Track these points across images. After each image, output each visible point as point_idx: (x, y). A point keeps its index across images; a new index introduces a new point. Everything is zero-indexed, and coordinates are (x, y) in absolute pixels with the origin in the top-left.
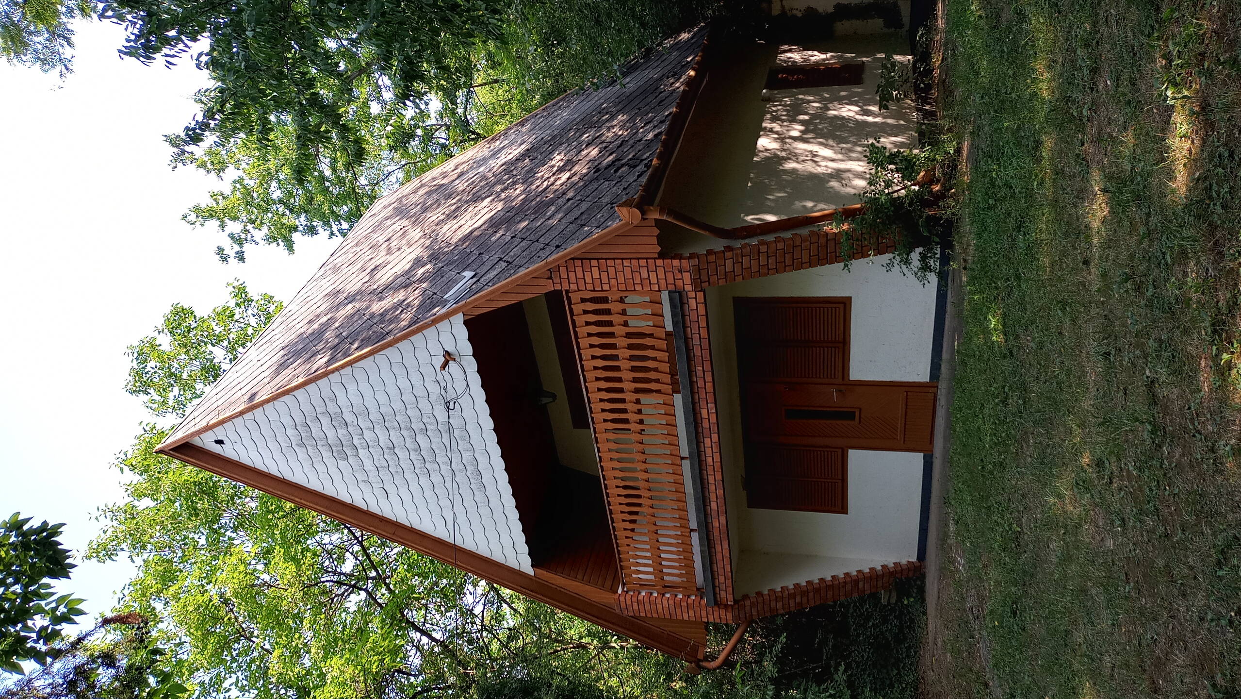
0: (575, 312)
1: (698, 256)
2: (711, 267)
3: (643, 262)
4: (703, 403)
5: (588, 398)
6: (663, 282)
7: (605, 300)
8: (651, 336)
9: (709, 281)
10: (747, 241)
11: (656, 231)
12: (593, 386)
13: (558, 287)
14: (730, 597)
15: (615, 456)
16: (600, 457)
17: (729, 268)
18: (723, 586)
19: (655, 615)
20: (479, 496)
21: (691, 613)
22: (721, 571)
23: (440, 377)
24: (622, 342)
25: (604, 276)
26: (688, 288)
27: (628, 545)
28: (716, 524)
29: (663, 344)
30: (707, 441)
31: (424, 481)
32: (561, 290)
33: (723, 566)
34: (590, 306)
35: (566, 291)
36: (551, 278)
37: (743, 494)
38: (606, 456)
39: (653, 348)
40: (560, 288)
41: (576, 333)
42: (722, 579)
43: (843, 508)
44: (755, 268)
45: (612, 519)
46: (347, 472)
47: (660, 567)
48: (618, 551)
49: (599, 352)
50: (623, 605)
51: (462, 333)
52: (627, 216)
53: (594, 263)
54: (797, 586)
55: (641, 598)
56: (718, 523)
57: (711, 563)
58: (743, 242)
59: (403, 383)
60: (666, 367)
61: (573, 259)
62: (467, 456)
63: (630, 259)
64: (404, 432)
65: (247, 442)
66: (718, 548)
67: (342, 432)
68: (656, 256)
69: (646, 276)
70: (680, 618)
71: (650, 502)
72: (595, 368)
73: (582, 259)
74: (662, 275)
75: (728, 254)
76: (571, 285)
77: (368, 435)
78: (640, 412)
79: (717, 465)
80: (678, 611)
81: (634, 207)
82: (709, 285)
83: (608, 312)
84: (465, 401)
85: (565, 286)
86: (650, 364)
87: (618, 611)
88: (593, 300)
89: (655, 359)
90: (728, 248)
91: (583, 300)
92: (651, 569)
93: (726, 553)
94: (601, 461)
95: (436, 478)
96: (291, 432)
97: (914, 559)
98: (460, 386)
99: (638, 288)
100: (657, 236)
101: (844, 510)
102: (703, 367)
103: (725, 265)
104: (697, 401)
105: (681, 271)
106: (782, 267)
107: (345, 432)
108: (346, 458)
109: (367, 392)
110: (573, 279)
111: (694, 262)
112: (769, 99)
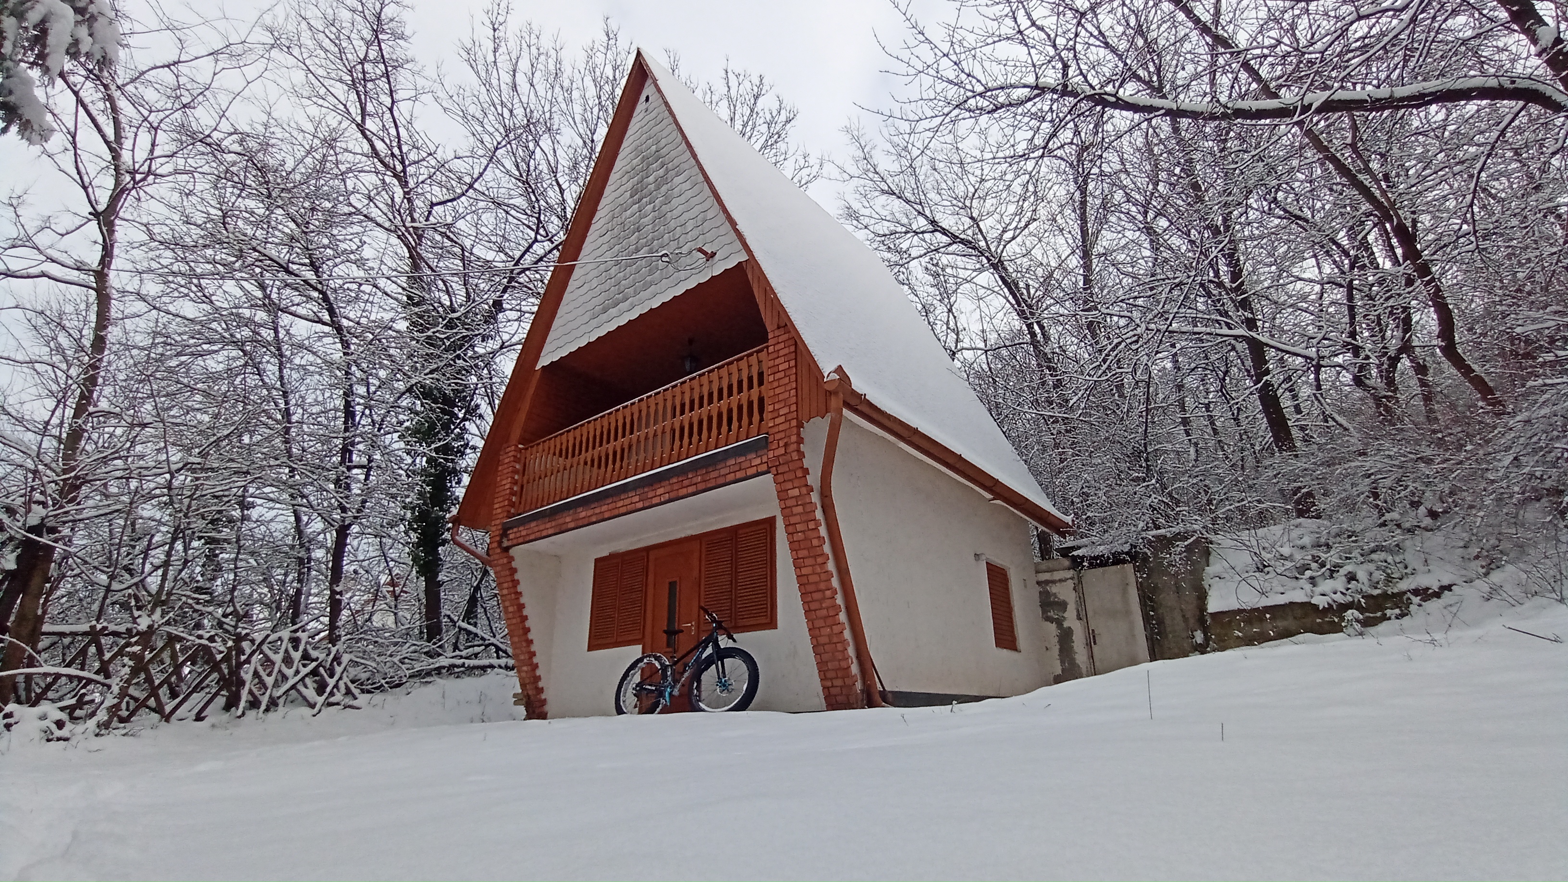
1: (801, 460)
2: (791, 476)
3: (794, 408)
4: (668, 488)
6: (776, 429)
7: (761, 383)
13: (770, 336)
14: (510, 543)
17: (792, 493)
18: (518, 534)
19: (499, 479)
20: (598, 309)
21: (499, 511)
23: (695, 252)
25: (782, 374)
26: (771, 455)
30: (636, 499)
31: (612, 261)
32: (768, 340)
33: (533, 532)
34: (755, 370)
35: (768, 345)
36: (779, 328)
37: (605, 554)
38: (628, 411)
40: (770, 339)
41: (730, 363)
42: (524, 533)
43: (592, 646)
44: (793, 520)
45: (576, 427)
46: (621, 200)
47: (537, 478)
50: (508, 449)
51: (731, 264)
53: (793, 363)
55: (513, 464)
56: (569, 521)
58: (819, 505)
59: (690, 225)
61: (796, 344)
62: (631, 291)
63: (797, 396)
64: (649, 237)
65: (646, 119)
66: (548, 525)
67: (652, 187)
68: (800, 419)
69: (781, 413)
70: (495, 501)
72: (701, 386)
73: (795, 352)
74: (781, 428)
75: (804, 491)
76: (773, 348)
77: (649, 208)
80: (501, 499)
82: (775, 476)
83: (750, 387)
85: (771, 342)
88: (760, 371)
90: (810, 490)
91: (760, 362)
92: (536, 471)
94: (624, 407)
95: (613, 271)
96: (653, 148)
98: (688, 270)
99: (771, 408)
104: (671, 482)
105: (786, 445)
106: (794, 546)
108: (632, 197)
109: (683, 199)
110: (777, 348)
111: (795, 456)
112: (976, 560)
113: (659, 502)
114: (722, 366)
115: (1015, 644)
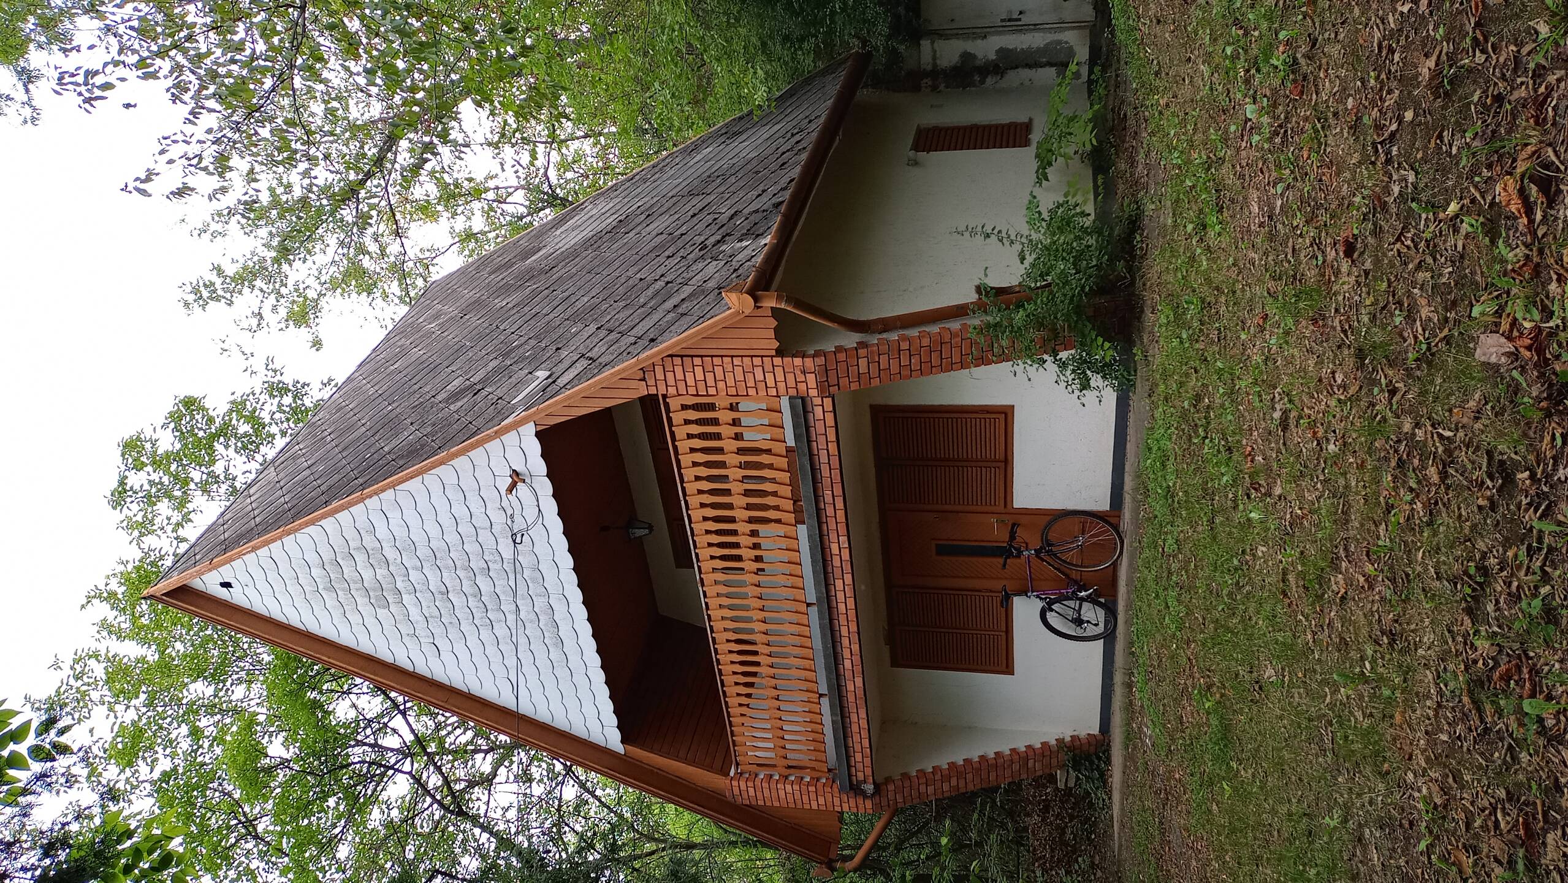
0: (675, 422)
1: (825, 354)
2: (842, 367)
3: (757, 361)
4: (833, 536)
5: (692, 529)
6: (781, 386)
7: (711, 407)
8: (768, 451)
9: (838, 385)
10: (885, 336)
11: (774, 323)
12: (697, 514)
13: (653, 391)
14: (870, 781)
15: (726, 601)
16: (706, 604)
17: (863, 369)
18: (860, 766)
19: (776, 804)
20: (554, 652)
21: (821, 801)
22: (858, 747)
23: (505, 503)
24: (732, 459)
25: (710, 376)
26: (813, 393)
27: (742, 715)
28: (850, 687)
29: (783, 462)
30: (839, 584)
31: (485, 634)
32: (657, 395)
33: (860, 740)
34: (693, 415)
35: (665, 396)
36: (644, 379)
37: (886, 651)
38: (713, 603)
39: (771, 467)
40: (655, 392)
41: (675, 448)
42: (859, 757)
43: (1007, 666)
44: (895, 368)
45: (722, 681)
46: (388, 623)
47: (781, 743)
48: (730, 722)
49: (703, 472)
50: (736, 791)
51: (534, 447)
52: (737, 303)
53: (697, 361)
54: (952, 765)
55: (758, 782)
56: (854, 685)
57: (845, 737)
58: (880, 337)
59: (460, 510)
60: (787, 491)
61: (671, 356)
62: (540, 603)
63: (742, 356)
64: (462, 573)
65: (261, 585)
66: (854, 718)
67: (381, 572)
68: (774, 353)
69: (762, 378)
70: (807, 807)
71: (770, 660)
72: (700, 492)
73: (682, 356)
74: (780, 377)
75: (862, 352)
76: (669, 388)
77: (414, 576)
78: (756, 546)
79: (852, 614)
80: (805, 798)
81: (747, 293)
82: (839, 389)
83: (715, 422)
84: (537, 532)
85: (662, 390)
86: (768, 487)
87: (730, 799)
88: (696, 407)
89: (773, 481)
90: (862, 345)
91: (684, 407)
92: (771, 745)
93: (864, 724)
94: (707, 608)
95: (501, 631)
96: (317, 572)
97: (1095, 730)
98: (531, 514)
99: (752, 392)
100: (776, 330)
101: (1008, 668)
102: (832, 491)
103: (858, 365)
104: (826, 532)
105: (804, 372)
106: (928, 368)
107: (385, 572)
108: (387, 605)
109: (414, 522)
110: (671, 381)
111: (820, 361)
112: (915, 163)
113: (847, 550)
114: (678, 462)
115: (1021, 124)
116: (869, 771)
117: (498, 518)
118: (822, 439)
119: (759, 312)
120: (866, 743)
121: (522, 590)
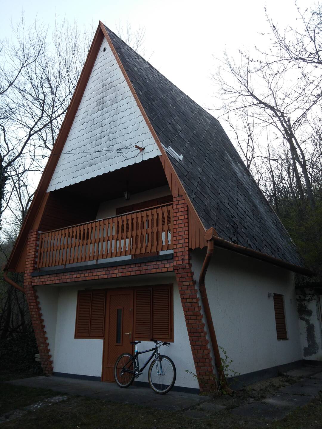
0: (163, 208)
1: (190, 268)
2: (185, 275)
3: (187, 241)
4: (121, 271)
5: (124, 215)
6: (177, 250)
7: (169, 222)
9: (178, 273)
10: (198, 292)
11: (202, 247)
12: (129, 217)
13: (174, 199)
14: (35, 284)
16: (97, 221)
17: (185, 283)
18: (39, 280)
19: (28, 249)
20: (81, 166)
21: (28, 266)
23: (133, 145)
24: (149, 230)
25: (180, 221)
26: (175, 263)
27: (62, 235)
29: (148, 250)
30: (103, 273)
31: (88, 140)
32: (173, 201)
34: (166, 215)
35: (173, 204)
36: (179, 196)
38: (98, 224)
40: (174, 200)
41: (153, 209)
42: (42, 280)
43: (77, 336)
44: (185, 296)
46: (92, 106)
48: (57, 231)
49: (145, 220)
50: (33, 234)
51: (153, 156)
52: (209, 233)
53: (186, 217)
54: (41, 315)
56: (67, 278)
58: (198, 290)
59: (130, 129)
60: (138, 252)
61: (188, 207)
62: (98, 160)
63: (188, 234)
64: (108, 131)
65: (105, 62)
66: (56, 278)
67: (109, 103)
68: (190, 247)
69: (180, 242)
70: (27, 260)
71: (81, 244)
72: (137, 218)
73: (188, 210)
74: (180, 250)
75: (191, 283)
76: (175, 206)
77: (108, 114)
79: (92, 278)
80: (29, 259)
81: (213, 237)
82: (177, 273)
83: (163, 223)
84: (122, 158)
85: (175, 203)
87: (30, 232)
88: (169, 217)
89: (142, 247)
90: (194, 282)
91: (169, 212)
93: (54, 282)
95: (89, 146)
96: (109, 80)
97: (54, 371)
98: (129, 155)
99: (175, 238)
100: (199, 247)
102: (138, 270)
103: (186, 281)
104: (122, 267)
105: (183, 259)
106: (186, 310)
107: (109, 104)
108: (97, 106)
109: (126, 113)
110: (178, 206)
111: (187, 266)
112: (269, 296)
113: (116, 276)
114: (148, 210)
115: (286, 336)
116: (38, 284)
117: (127, 144)
118: (157, 267)
119: (205, 242)
120: (47, 283)
121: (103, 153)
